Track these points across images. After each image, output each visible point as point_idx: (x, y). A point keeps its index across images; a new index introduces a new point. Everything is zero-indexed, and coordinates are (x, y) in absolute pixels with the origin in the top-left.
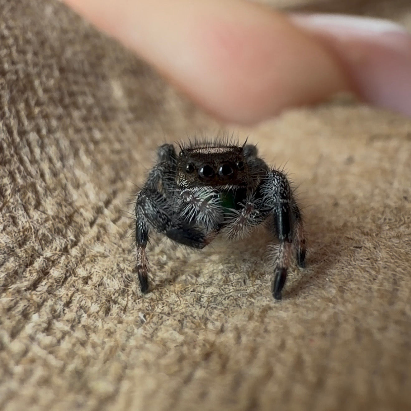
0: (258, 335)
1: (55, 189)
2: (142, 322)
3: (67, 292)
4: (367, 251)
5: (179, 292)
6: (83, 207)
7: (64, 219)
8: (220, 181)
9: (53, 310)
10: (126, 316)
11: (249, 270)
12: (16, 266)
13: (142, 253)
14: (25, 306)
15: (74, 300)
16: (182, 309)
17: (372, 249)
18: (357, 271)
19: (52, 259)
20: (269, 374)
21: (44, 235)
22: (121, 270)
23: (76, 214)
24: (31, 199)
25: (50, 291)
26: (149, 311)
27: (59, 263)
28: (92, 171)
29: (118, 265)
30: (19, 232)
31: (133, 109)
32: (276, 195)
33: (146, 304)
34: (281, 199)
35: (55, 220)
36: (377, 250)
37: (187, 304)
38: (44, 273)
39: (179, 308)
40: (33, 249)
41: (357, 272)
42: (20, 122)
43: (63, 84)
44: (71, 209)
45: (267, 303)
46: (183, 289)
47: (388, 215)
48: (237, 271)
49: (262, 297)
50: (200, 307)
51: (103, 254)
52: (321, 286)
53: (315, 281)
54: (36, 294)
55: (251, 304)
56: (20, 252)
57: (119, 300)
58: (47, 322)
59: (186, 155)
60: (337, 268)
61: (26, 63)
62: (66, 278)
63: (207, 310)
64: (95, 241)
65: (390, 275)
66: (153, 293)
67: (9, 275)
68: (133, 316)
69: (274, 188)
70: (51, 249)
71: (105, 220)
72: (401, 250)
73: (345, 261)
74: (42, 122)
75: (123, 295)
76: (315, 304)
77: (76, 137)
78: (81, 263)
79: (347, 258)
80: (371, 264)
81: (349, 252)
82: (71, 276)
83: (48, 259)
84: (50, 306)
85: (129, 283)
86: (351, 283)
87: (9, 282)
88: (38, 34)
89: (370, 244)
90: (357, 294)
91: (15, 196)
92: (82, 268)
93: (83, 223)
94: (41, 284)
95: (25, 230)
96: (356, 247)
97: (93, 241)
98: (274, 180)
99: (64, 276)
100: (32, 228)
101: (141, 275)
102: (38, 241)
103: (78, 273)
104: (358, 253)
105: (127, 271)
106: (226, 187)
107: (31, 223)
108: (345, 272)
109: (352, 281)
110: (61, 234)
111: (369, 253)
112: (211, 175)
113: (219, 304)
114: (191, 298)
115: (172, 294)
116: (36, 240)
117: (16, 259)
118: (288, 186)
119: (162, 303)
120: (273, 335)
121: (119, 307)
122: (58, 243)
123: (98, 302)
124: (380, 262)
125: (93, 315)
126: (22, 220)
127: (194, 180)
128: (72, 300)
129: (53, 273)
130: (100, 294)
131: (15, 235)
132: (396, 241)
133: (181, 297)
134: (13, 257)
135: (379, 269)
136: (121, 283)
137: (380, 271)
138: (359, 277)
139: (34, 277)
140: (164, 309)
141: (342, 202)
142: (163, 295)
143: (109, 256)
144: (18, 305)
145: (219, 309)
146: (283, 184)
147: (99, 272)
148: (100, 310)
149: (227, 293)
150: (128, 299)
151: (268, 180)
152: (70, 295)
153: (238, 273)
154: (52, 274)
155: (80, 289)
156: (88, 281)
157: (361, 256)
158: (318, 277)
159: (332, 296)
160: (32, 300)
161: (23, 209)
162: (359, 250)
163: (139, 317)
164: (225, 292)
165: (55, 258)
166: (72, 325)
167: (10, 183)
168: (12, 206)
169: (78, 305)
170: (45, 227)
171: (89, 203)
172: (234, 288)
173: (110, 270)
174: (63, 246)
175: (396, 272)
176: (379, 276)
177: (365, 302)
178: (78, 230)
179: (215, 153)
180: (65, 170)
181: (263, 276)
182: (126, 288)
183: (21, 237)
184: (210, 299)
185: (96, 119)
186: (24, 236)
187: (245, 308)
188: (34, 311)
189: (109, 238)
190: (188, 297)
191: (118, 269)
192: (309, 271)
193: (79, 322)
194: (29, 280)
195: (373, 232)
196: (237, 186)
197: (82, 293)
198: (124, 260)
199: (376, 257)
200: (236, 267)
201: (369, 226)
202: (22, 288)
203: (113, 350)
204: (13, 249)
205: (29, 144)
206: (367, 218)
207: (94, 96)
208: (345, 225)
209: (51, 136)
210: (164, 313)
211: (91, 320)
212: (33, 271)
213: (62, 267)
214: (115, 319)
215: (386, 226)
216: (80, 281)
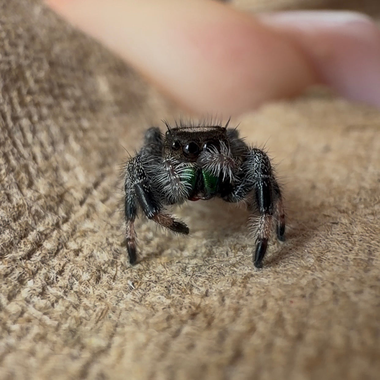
0: (241, 297)
1: (46, 171)
2: (131, 288)
3: (60, 262)
4: (344, 227)
5: (165, 264)
6: (73, 188)
7: (56, 197)
9: (47, 278)
10: (116, 283)
11: (232, 243)
12: (11, 238)
13: (131, 226)
14: (20, 273)
15: (67, 269)
16: (169, 277)
17: (348, 225)
18: (334, 243)
19: (45, 233)
20: (252, 329)
21: (37, 211)
22: (110, 244)
23: (67, 195)
24: (25, 178)
25: (44, 261)
26: (137, 279)
27: (51, 236)
28: (81, 156)
29: (107, 239)
30: (14, 208)
31: (118, 103)
32: (258, 171)
33: (134, 274)
34: (262, 174)
35: (47, 198)
36: (353, 226)
37: (173, 273)
38: (38, 245)
39: (165, 277)
40: (27, 224)
42: (13, 109)
43: (53, 77)
44: (62, 189)
45: (250, 271)
46: (169, 262)
47: (364, 195)
48: (220, 244)
49: (244, 267)
50: (185, 276)
51: (93, 230)
52: (300, 257)
53: (295, 252)
54: (30, 264)
55: (233, 273)
56: (15, 226)
57: (109, 270)
58: (41, 288)
59: (172, 134)
60: (315, 241)
61: (18, 55)
62: (58, 251)
63: (192, 278)
64: (85, 218)
65: (366, 247)
66: (140, 264)
67: (5, 245)
68: (122, 283)
69: (255, 164)
70: (44, 223)
71: (94, 200)
72: (375, 225)
73: (323, 235)
74: (33, 110)
75: (112, 266)
76: (295, 271)
77: (66, 125)
78: (72, 237)
79: (324, 233)
80: (347, 238)
81: (327, 227)
82: (63, 249)
83: (41, 233)
84: (44, 274)
85: (118, 255)
86: (328, 253)
87: (5, 252)
88: (29, 30)
89: (347, 220)
90: (334, 263)
91: (9, 175)
92: (73, 242)
93: (74, 202)
94: (34, 255)
95: (19, 206)
96: (333, 223)
97: (83, 218)
98: (255, 157)
99: (56, 248)
100: (26, 204)
101: (130, 247)
102: (31, 216)
103: (70, 246)
104: (334, 228)
105: (116, 245)
107: (24, 200)
108: (323, 244)
109: (329, 251)
110: (53, 211)
112: (196, 152)
113: (203, 273)
114: (176, 268)
115: (159, 265)
116: (29, 216)
117: (11, 231)
119: (149, 272)
120: (255, 298)
121: (109, 276)
122: (50, 219)
123: (89, 271)
124: (357, 236)
125: (84, 282)
126: (16, 198)
127: (179, 156)
128: (64, 269)
129: (46, 245)
130: (90, 264)
131: (9, 210)
132: (371, 217)
133: (168, 268)
134: (8, 230)
135: (355, 241)
136: (110, 255)
137: (356, 244)
138: (336, 248)
139: (28, 248)
140: (151, 278)
141: (320, 185)
142: (150, 267)
143: (98, 232)
144: (14, 272)
145: (204, 277)
146: (264, 161)
147: (89, 246)
148: (91, 278)
150: (117, 269)
151: (250, 157)
152: (62, 264)
153: (220, 246)
154: (45, 246)
155: (71, 260)
156: (79, 253)
157: (338, 231)
158: (297, 249)
159: (310, 265)
160: (27, 268)
161: (17, 187)
162: (335, 225)
163: (128, 284)
164: (209, 264)
165: (47, 232)
166: (65, 290)
167: (5, 164)
168: (7, 184)
169: (70, 274)
170: (38, 204)
171: (79, 184)
172: (218, 259)
173: (100, 244)
174: (55, 221)
175: (371, 244)
176: (355, 247)
177: (342, 270)
178: (69, 209)
179: (199, 132)
180: (56, 154)
181: (245, 248)
182: (115, 260)
183: (16, 212)
184: (194, 269)
185: (84, 109)
186: (19, 211)
187: (228, 276)
188: (29, 277)
189: (98, 216)
190: (174, 268)
191: (107, 243)
192: (289, 244)
193: (72, 289)
194: (23, 251)
195: (349, 211)
197: (74, 263)
198: (112, 235)
199: (352, 231)
200: (219, 241)
201: (345, 205)
202: (17, 257)
203: (104, 312)
204: (8, 223)
205: (22, 129)
206: (343, 198)
207: (82, 89)
208: (322, 205)
209: (43, 123)
210: (152, 281)
211: (82, 287)
212: (28, 243)
213: (54, 240)
214: (105, 286)
215: (361, 205)
216: (72, 253)
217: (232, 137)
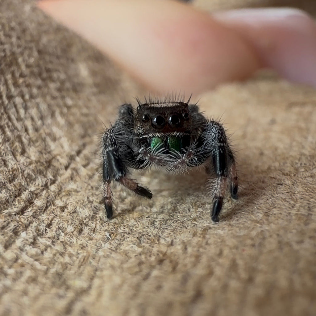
0: (201, 246)
1: (37, 141)
2: (108, 239)
3: (48, 217)
4: (287, 187)
5: (137, 218)
6: (59, 155)
7: (45, 163)
8: (169, 128)
9: (38, 230)
10: (95, 235)
11: (193, 201)
12: (7, 196)
13: (108, 187)
14: (15, 226)
15: (54, 223)
16: (140, 230)
17: (291, 186)
19: (36, 192)
20: (211, 273)
21: (29, 174)
22: (91, 202)
23: (54, 160)
24: (18, 147)
25: (35, 216)
26: (114, 231)
27: (41, 195)
28: (66, 129)
29: (88, 198)
30: (9, 171)
31: (96, 85)
32: (215, 140)
33: (111, 227)
34: (219, 143)
35: (37, 163)
36: (295, 186)
37: (143, 226)
38: (30, 202)
39: (137, 229)
40: (20, 184)
41: (279, 202)
42: (8, 89)
43: (41, 62)
44: (50, 156)
45: (208, 224)
46: (140, 216)
47: (304, 161)
48: (183, 202)
49: (203, 221)
50: (154, 228)
51: (76, 190)
52: (250, 212)
53: (246, 209)
54: (24, 218)
55: (194, 226)
56: (10, 186)
57: (90, 223)
58: (33, 238)
59: (143, 109)
60: (263, 199)
61: (11, 44)
62: (47, 207)
63: (160, 230)
65: (306, 204)
66: (116, 218)
67: (2, 202)
68: (101, 234)
69: (213, 134)
70: (35, 185)
71: (77, 165)
72: (314, 186)
73: (270, 194)
74: (25, 90)
75: (92, 220)
76: (246, 224)
77: (52, 102)
78: (59, 196)
79: (271, 192)
80: (290, 196)
81: (273, 188)
82: (51, 206)
83: (32, 193)
84: (35, 227)
85: (97, 211)
86: (274, 209)
87: (2, 208)
88: (20, 24)
89: (289, 182)
90: (279, 218)
91: (5, 144)
92: (60, 200)
93: (60, 167)
94: (27, 210)
95: (13, 170)
96: (278, 184)
97: (68, 180)
98: (213, 128)
99: (45, 205)
100: (20, 169)
101: (107, 204)
102: (24, 179)
103: (57, 204)
104: (279, 189)
105: (95, 203)
106: (174, 134)
107: (18, 166)
108: (269, 202)
109: (275, 208)
110: (42, 174)
111: (289, 188)
112: (162, 124)
113: (169, 226)
114: (146, 222)
115: (132, 220)
116: (22, 178)
117: (7, 191)
118: (224, 133)
119: (124, 225)
120: (213, 247)
121: (90, 228)
122: (40, 181)
123: (73, 224)
124: (298, 195)
125: (69, 234)
126: (11, 163)
127: (149, 128)
128: (52, 223)
129: (37, 202)
130: (74, 219)
131: (6, 173)
132: (310, 179)
133: (139, 222)
134: (5, 190)
135: (297, 199)
136: (90, 211)
137: (297, 201)
138: (281, 205)
139: (21, 205)
140: (125, 230)
141: (266, 152)
142: (124, 221)
143: (81, 192)
144: (10, 225)
145: (169, 229)
146: (220, 131)
147: (73, 203)
148: (75, 230)
149: (175, 218)
150: (96, 223)
151: (208, 128)
152: (50, 219)
153: (183, 204)
154: (36, 204)
155: (58, 215)
156: (64, 210)
157: (282, 191)
158: (248, 206)
159: (259, 219)
160: (21, 222)
161: (12, 154)
162: (280, 186)
163: (106, 235)
165: (38, 192)
166: (53, 241)
167: (2, 135)
168: (3, 152)
169: (57, 227)
170: (29, 169)
171: (64, 152)
172: (181, 214)
173: (82, 201)
174: (44, 183)
175: (310, 202)
176: (297, 204)
177: (286, 223)
178: (56, 172)
179: (165, 107)
180: (45, 127)
181: (204, 205)
182: (94, 215)
183: (11, 175)
184: (161, 222)
185: (68, 90)
186: (13, 175)
187: (190, 228)
188: (23, 230)
189: (80, 178)
190: (144, 222)
191: (88, 201)
192: (241, 202)
193: (58, 239)
194: (18, 207)
195: (292, 173)
196: (183, 133)
197: (60, 218)
198: (92, 195)
199: (294, 191)
200: (182, 199)
201: (289, 169)
202: (12, 213)
203: (86, 258)
204: (5, 184)
205: (15, 106)
206: (286, 163)
207: (66, 73)
208: (269, 168)
209: (33, 101)
210: (126, 233)
211: (67, 237)
212: (21, 201)
213: (44, 198)
214: (87, 237)
215: (302, 169)
216: (58, 209)
217: (193, 112)
